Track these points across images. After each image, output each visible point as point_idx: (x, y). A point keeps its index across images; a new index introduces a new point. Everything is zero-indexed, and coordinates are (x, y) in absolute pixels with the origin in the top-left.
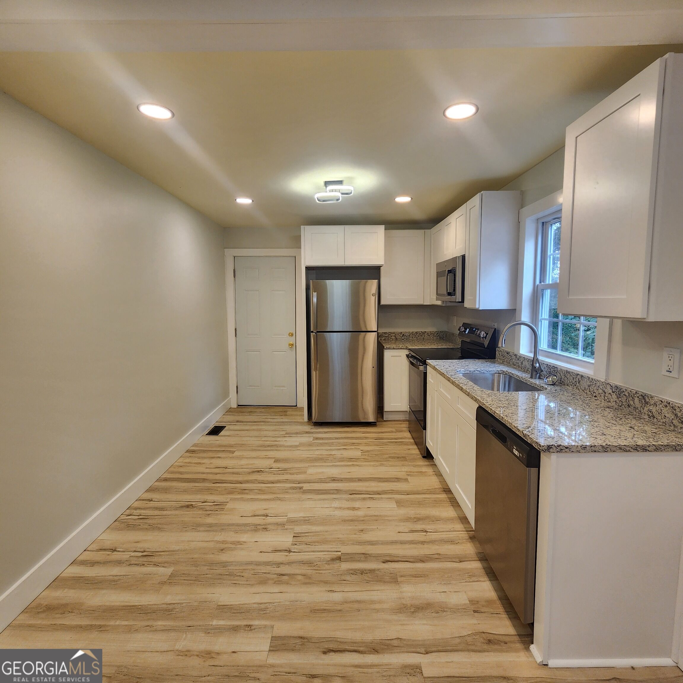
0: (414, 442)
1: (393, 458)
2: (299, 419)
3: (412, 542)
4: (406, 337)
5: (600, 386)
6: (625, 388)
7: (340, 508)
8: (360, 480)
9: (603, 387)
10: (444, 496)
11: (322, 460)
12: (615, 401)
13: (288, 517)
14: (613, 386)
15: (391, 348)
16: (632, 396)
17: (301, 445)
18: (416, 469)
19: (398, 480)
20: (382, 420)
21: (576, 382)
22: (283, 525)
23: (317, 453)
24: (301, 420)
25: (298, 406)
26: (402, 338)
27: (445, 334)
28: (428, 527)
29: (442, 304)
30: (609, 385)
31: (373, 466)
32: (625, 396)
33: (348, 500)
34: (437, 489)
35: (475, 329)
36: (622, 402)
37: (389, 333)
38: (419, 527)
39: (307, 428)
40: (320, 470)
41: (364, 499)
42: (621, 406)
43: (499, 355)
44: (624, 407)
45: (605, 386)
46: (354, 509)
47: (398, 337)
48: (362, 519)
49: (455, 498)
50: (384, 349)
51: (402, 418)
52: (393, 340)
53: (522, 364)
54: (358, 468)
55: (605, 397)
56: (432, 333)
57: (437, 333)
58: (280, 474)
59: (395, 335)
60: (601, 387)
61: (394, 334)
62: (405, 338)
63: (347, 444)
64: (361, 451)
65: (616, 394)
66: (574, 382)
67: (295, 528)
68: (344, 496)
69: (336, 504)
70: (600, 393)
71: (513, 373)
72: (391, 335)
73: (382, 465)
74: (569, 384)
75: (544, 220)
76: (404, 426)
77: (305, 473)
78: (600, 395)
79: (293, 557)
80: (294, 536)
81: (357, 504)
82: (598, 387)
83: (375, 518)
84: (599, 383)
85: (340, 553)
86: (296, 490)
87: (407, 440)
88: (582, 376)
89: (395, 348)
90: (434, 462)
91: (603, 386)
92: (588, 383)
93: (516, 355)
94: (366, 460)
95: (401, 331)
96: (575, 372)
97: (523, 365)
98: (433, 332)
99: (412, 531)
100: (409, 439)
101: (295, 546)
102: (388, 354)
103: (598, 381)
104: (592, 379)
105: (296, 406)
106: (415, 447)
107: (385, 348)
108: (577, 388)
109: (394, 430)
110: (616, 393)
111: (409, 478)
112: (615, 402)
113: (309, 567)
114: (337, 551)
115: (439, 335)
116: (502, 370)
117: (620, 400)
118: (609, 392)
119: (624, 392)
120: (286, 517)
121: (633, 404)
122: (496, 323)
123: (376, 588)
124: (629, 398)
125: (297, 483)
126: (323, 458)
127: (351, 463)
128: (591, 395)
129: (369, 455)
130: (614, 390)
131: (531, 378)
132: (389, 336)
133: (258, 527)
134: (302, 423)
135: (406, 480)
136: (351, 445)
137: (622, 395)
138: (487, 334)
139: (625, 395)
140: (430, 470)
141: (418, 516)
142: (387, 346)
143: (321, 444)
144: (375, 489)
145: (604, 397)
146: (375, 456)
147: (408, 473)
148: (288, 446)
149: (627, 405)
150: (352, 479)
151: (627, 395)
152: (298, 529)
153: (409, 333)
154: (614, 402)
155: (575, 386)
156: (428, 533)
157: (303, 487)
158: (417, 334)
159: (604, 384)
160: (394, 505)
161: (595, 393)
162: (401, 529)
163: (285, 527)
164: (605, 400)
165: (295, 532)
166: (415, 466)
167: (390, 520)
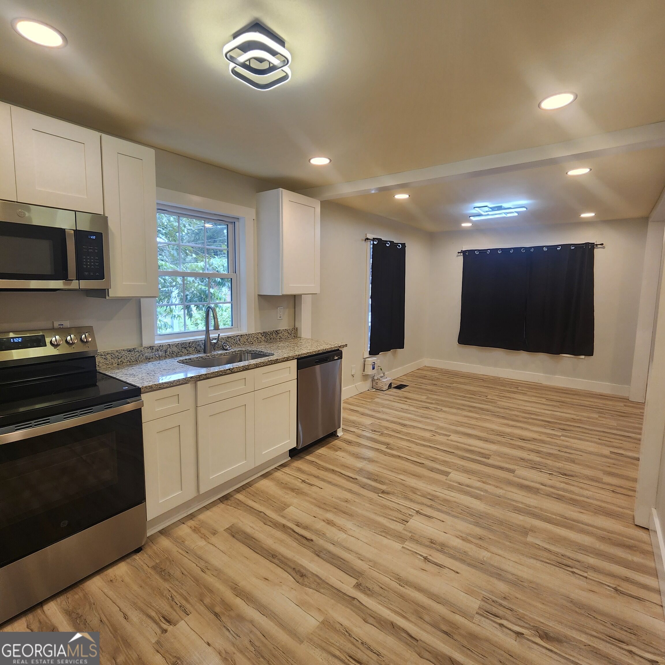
6: (268, 331)
7: (340, 529)
13: (402, 545)
14: (262, 333)
16: (272, 334)
21: (237, 341)
22: (412, 539)
32: (268, 335)
33: (323, 535)
38: (303, 486)
42: (267, 342)
45: (257, 335)
46: (329, 523)
48: (335, 511)
55: (258, 341)
67: (402, 529)
68: (321, 542)
69: (341, 536)
79: (417, 507)
80: (408, 522)
81: (320, 525)
82: (253, 337)
85: (379, 495)
86: (367, 585)
93: (150, 347)
97: (168, 353)
99: (311, 485)
101: (411, 513)
108: (238, 345)
110: (264, 335)
112: (264, 341)
113: (409, 496)
114: (381, 497)
120: (404, 546)
123: (376, 472)
133: (439, 548)
152: (399, 527)
156: (304, 480)
157: (354, 586)
160: (290, 509)
162: (316, 489)
163: (411, 535)
165: (404, 526)
167: (315, 499)
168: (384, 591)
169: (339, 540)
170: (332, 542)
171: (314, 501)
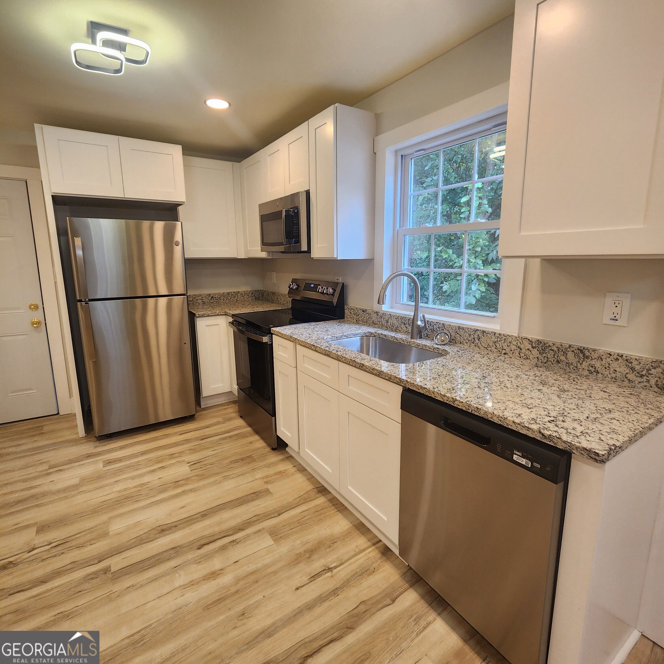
0: (252, 430)
1: (236, 461)
2: (68, 435)
3: (321, 599)
4: (216, 299)
5: (513, 341)
6: (552, 342)
7: (192, 584)
8: (204, 515)
9: (517, 343)
10: (321, 500)
11: (131, 499)
12: (536, 357)
14: (533, 341)
15: (205, 315)
16: (564, 351)
17: (84, 481)
18: (271, 471)
19: (256, 495)
20: (199, 409)
21: (474, 338)
23: (118, 487)
24: (74, 437)
25: (61, 413)
26: (211, 301)
27: (260, 293)
28: (330, 560)
29: (268, 255)
30: (526, 339)
31: (214, 483)
32: (551, 351)
33: (198, 561)
34: (310, 492)
35: (313, 285)
36: (547, 358)
37: (194, 297)
38: (317, 565)
39: (89, 448)
40: (130, 521)
41: (223, 548)
42: (545, 363)
43: (349, 314)
44: (551, 364)
45: (521, 341)
46: (214, 575)
47: (206, 300)
48: (233, 590)
49: (336, 498)
50: (195, 318)
51: (224, 401)
52: (199, 305)
53: (387, 323)
54: (193, 494)
55: (521, 354)
56: (245, 293)
57: (252, 293)
58: (55, 556)
59: (202, 297)
60: (515, 343)
61: (200, 297)
62: (214, 301)
63: (163, 459)
64: (189, 464)
65: (537, 349)
66: (470, 339)
68: (190, 556)
69: (181, 579)
70: (512, 349)
71: (385, 334)
72: (197, 298)
73: (226, 478)
74: (463, 342)
75: (404, 153)
76: (232, 411)
77: (105, 535)
78: (512, 352)
81: (216, 563)
82: (510, 342)
83: (252, 578)
84: (511, 338)
86: (98, 579)
87: (244, 430)
88: (484, 332)
89: (211, 314)
90: (289, 453)
91: (517, 341)
92: (494, 339)
93: (376, 312)
94: (202, 477)
95: (209, 293)
96: (473, 328)
97: (389, 324)
98: (247, 291)
99: (314, 578)
100: (244, 427)
102: (201, 324)
103: (510, 336)
104: (500, 334)
105: (58, 414)
106: (257, 437)
107: (197, 316)
108: (475, 345)
109: (220, 419)
110: (539, 348)
111: (269, 486)
112: (537, 359)
115: (254, 295)
116: (370, 332)
117: (545, 356)
118: (527, 348)
119: (551, 347)
121: (565, 360)
122: (341, 277)
124: (559, 353)
125: (96, 561)
126: (131, 495)
127: (179, 490)
128: (498, 352)
129: (201, 468)
130: (534, 345)
131: (412, 338)
132: (194, 299)
134: (76, 442)
135: (267, 492)
136: (169, 459)
137: (548, 350)
138: (334, 290)
139: (553, 350)
140: (287, 466)
141: (308, 546)
142: (200, 313)
143: (120, 471)
144: (233, 523)
145: (519, 354)
146: (211, 466)
147: (265, 480)
148: (59, 491)
149: (555, 361)
150: (190, 518)
151: (555, 349)
153: (219, 295)
154: (535, 359)
155: (473, 343)
156: (333, 571)
157: (110, 567)
158: (229, 295)
159: (518, 338)
160: (269, 541)
161: (504, 350)
162: (297, 581)
164: (520, 357)
166: (268, 466)
167: (275, 573)
168: (76, 592)
169: (177, 575)
170: (179, 567)
171: (270, 570)
